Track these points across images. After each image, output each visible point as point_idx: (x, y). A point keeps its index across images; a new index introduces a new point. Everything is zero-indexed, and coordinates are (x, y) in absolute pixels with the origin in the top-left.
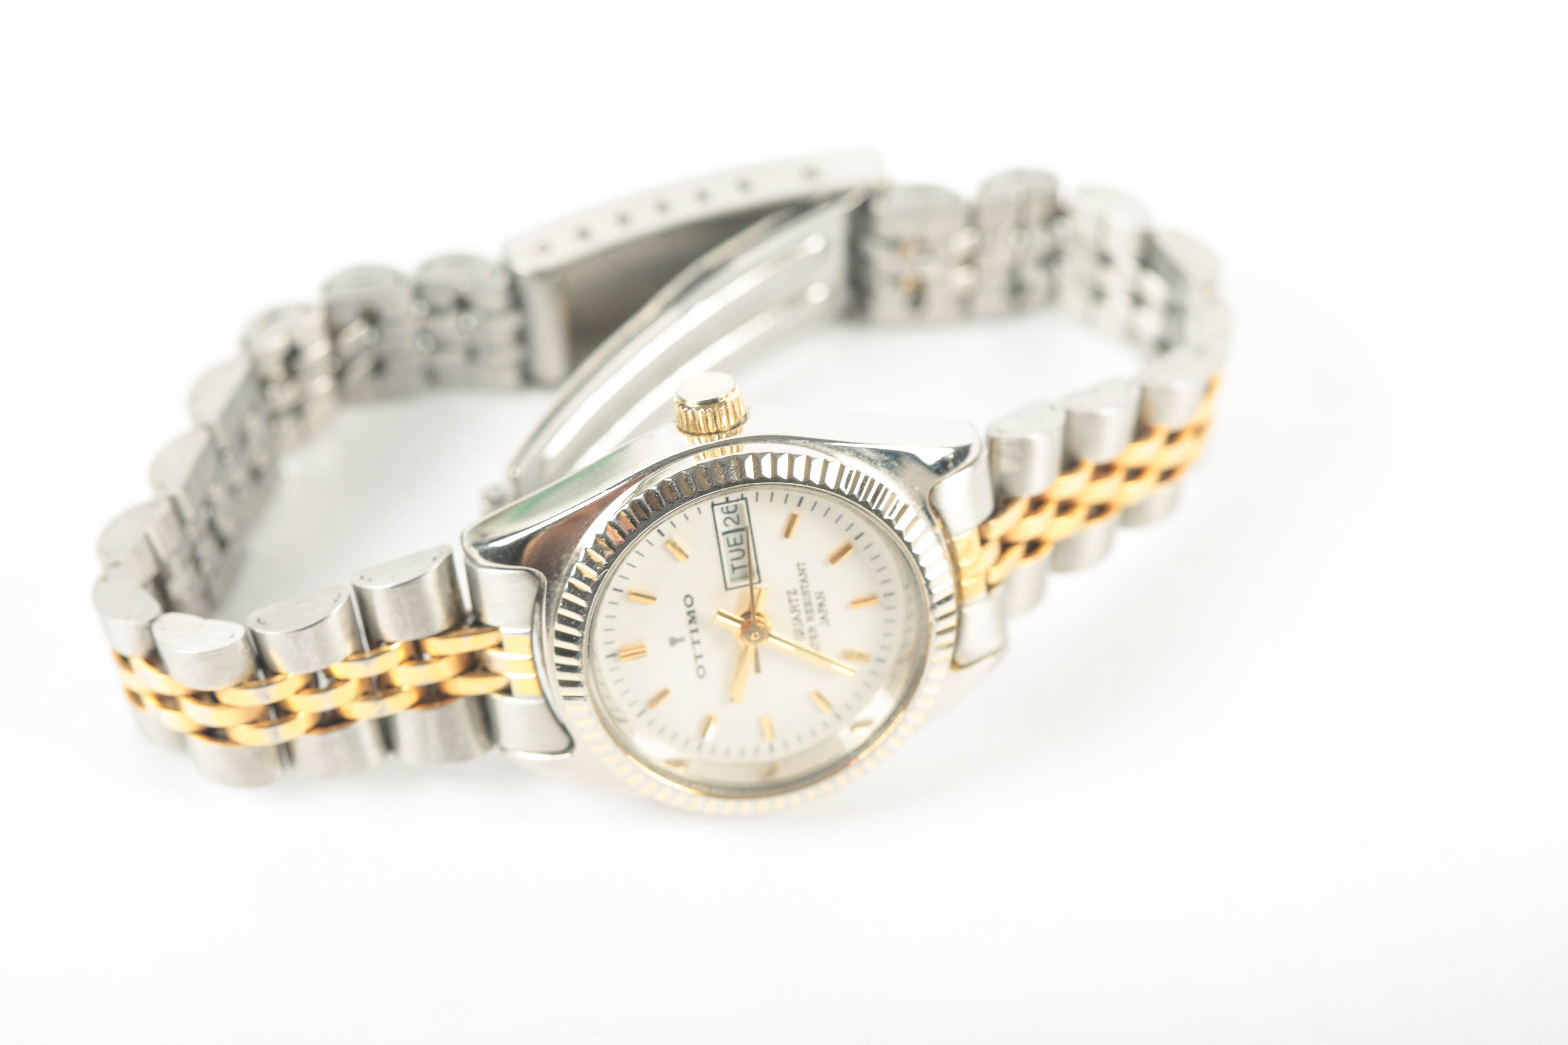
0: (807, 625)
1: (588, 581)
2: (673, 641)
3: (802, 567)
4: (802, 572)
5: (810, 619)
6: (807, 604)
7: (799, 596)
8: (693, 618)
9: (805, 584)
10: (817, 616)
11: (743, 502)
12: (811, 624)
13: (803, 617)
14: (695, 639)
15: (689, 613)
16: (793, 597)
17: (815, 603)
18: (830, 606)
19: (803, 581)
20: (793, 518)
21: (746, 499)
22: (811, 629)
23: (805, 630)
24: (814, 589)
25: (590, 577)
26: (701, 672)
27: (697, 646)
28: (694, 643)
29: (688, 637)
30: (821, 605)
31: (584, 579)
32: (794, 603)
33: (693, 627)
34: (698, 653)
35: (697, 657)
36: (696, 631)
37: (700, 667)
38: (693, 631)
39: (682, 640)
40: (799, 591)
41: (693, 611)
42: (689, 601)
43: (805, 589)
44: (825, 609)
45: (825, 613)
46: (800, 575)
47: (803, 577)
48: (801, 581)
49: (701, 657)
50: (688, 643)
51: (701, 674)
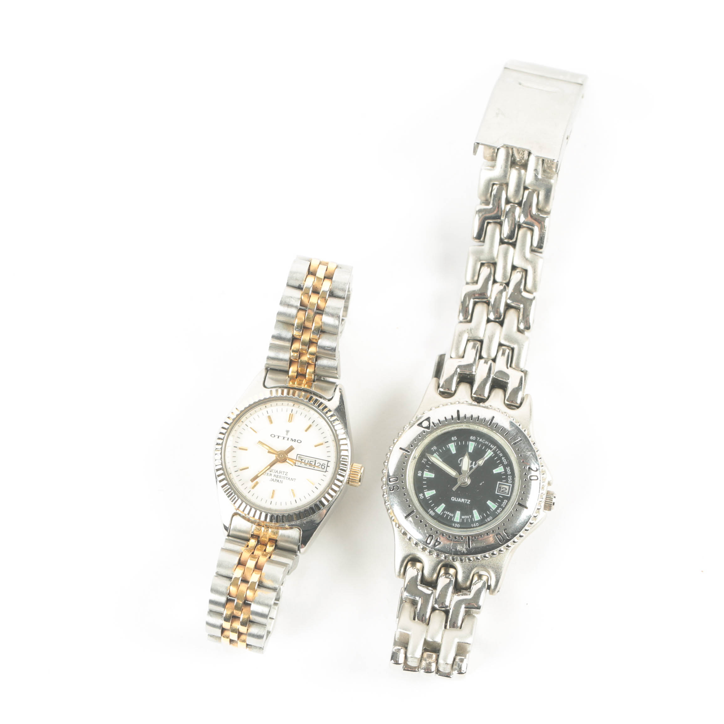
0: (273, 474)
2: (288, 432)
3: (294, 480)
7: (284, 475)
8: (293, 441)
9: (287, 479)
10: (275, 478)
11: (325, 471)
12: (273, 475)
13: (276, 474)
16: (285, 474)
17: (280, 479)
18: (276, 483)
20: (312, 484)
21: (325, 472)
22: (271, 475)
24: (285, 481)
28: (284, 437)
29: (287, 437)
30: (278, 481)
32: (282, 473)
34: (279, 437)
35: (279, 436)
37: (275, 436)
38: (288, 438)
39: (287, 434)
40: (286, 476)
41: (295, 441)
43: (286, 478)
44: (276, 481)
45: (274, 481)
46: (291, 479)
47: (290, 479)
48: (289, 478)
49: (278, 438)
50: (285, 436)
51: (272, 436)
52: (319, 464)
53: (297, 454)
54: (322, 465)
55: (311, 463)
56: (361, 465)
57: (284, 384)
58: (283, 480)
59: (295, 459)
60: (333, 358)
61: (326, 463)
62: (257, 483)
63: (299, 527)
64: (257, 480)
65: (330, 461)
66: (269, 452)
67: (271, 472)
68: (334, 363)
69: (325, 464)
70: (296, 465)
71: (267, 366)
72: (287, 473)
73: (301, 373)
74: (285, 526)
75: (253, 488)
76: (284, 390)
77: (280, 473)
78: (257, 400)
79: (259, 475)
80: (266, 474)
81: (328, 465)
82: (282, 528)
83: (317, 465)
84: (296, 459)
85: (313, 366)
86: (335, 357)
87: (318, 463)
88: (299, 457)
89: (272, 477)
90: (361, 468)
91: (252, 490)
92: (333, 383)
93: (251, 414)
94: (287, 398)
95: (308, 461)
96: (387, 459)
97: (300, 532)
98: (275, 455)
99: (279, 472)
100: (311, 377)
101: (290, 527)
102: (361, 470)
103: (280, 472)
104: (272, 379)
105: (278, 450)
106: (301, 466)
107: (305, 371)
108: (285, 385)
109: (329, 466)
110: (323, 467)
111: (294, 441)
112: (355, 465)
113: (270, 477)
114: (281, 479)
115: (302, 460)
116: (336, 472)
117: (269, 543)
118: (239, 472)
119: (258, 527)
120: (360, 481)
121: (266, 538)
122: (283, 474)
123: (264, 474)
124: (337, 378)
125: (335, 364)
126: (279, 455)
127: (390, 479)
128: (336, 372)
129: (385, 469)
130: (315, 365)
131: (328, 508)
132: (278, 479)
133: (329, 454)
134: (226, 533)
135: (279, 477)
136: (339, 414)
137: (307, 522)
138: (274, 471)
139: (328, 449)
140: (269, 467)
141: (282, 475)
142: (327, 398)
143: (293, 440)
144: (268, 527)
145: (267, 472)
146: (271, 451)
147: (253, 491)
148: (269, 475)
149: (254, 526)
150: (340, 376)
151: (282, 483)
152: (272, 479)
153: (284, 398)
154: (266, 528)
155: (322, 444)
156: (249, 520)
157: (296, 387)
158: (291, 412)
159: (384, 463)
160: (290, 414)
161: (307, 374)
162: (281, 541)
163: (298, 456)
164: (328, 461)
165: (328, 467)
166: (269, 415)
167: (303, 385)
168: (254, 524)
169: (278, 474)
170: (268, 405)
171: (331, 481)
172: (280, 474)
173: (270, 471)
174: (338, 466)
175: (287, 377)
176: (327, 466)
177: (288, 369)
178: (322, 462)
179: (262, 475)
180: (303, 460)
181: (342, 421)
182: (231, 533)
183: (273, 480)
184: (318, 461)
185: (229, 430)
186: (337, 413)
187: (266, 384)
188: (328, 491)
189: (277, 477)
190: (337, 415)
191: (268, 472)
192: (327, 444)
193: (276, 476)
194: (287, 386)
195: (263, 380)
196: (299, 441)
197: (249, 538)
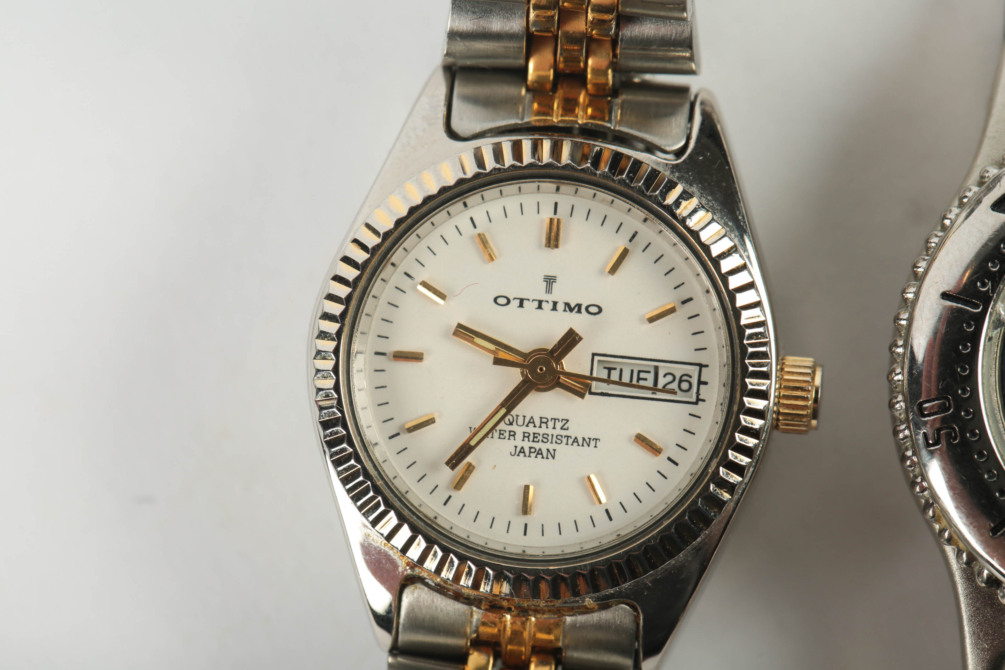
0: (519, 431)
1: (677, 203)
2: (550, 281)
3: (593, 443)
4: (587, 442)
5: (526, 436)
6: (545, 437)
7: (558, 431)
8: (571, 310)
9: (570, 441)
10: (527, 445)
11: (694, 399)
12: (519, 436)
13: (531, 429)
14: (544, 305)
15: (579, 306)
16: (559, 425)
17: (544, 447)
18: (534, 462)
19: (576, 440)
20: (655, 450)
21: (696, 403)
22: (513, 434)
23: (514, 428)
24: (562, 449)
25: (682, 207)
26: (502, 301)
27: (536, 304)
28: (540, 302)
29: (551, 298)
30: (539, 452)
31: (681, 200)
32: (551, 424)
33: (560, 306)
34: (525, 302)
35: (522, 301)
36: (554, 308)
37: (509, 302)
38: (555, 304)
39: (549, 290)
40: (564, 433)
41: (579, 311)
42: (593, 310)
43: (564, 440)
44: (533, 455)
45: (527, 454)
46: (584, 439)
47: (580, 442)
48: (576, 438)
49: (521, 305)
50: (543, 296)
51: (500, 301)
52: (670, 378)
53: (594, 355)
54: (681, 381)
55: (642, 375)
56: (809, 361)
57: (518, 118)
58: (554, 446)
59: (588, 374)
60: (676, 14)
61: (694, 371)
62: (470, 468)
63: (628, 601)
64: (469, 459)
65: (707, 366)
66: (498, 362)
67: (511, 424)
68: (679, 29)
69: (690, 377)
70: (593, 390)
71: (450, 60)
72: (568, 421)
73: (567, 71)
74: (584, 601)
75: (459, 485)
76: (520, 141)
77: (544, 425)
78: (434, 190)
79: (473, 443)
80: (496, 435)
81: (703, 379)
82: (572, 609)
83: (662, 382)
84: (591, 373)
85: (608, 46)
86: (684, 9)
87: (665, 376)
88: (599, 361)
89: (519, 442)
90: (814, 372)
91: (455, 495)
92: (683, 91)
93: (419, 237)
94: (536, 171)
95: (632, 371)
96: (901, 336)
97: (637, 618)
98: (518, 370)
99: (537, 423)
100: (601, 80)
101: (597, 605)
102: (813, 379)
103: (541, 422)
104: (474, 100)
105: (525, 348)
106: (610, 392)
107: (582, 65)
108: (520, 122)
109: (706, 383)
110: (685, 386)
111: (576, 309)
112: (790, 360)
113: (509, 445)
114: (549, 446)
115: (610, 369)
116: (735, 408)
117: (533, 659)
118: (404, 440)
119: (492, 616)
120: (815, 415)
121: (521, 643)
122: (554, 428)
123: (490, 435)
124: (691, 72)
125: (683, 32)
126: (532, 368)
127: (921, 404)
128: (688, 55)
129: (898, 371)
130: (614, 43)
131: (723, 525)
132: (537, 446)
133: (700, 341)
134: (386, 639)
135: (540, 438)
136: (715, 199)
137: (655, 582)
138: (520, 421)
139: (696, 325)
140: (503, 411)
141: (550, 431)
142: (668, 149)
143: (572, 306)
144: (523, 612)
145: (498, 428)
146: (503, 355)
147: (458, 497)
148: (507, 435)
149: (477, 615)
150: (698, 66)
151: (553, 458)
152: (518, 450)
153: (526, 172)
154: (518, 615)
155: (672, 310)
156: (458, 597)
157: (559, 122)
158: (551, 215)
159: (890, 349)
160: (551, 220)
161: (589, 70)
162: (576, 648)
163: (597, 358)
164: (701, 366)
165: (702, 387)
166: (479, 230)
167: (579, 111)
168: (479, 608)
169: (537, 430)
170: (473, 199)
171: (721, 438)
172: (543, 430)
173: (508, 423)
174: (738, 381)
175: (523, 91)
176: (700, 383)
177: (522, 62)
178: (679, 370)
179: (486, 439)
180: (615, 369)
181: (730, 224)
182: (403, 637)
183: (522, 451)
184: (663, 368)
185: (354, 303)
186: (709, 198)
187: (457, 125)
188: (716, 472)
189: (533, 441)
190: (710, 204)
191: (502, 426)
192: (690, 309)
193: (531, 438)
194: (527, 123)
195: (442, 111)
196: (592, 309)
197: (465, 650)
